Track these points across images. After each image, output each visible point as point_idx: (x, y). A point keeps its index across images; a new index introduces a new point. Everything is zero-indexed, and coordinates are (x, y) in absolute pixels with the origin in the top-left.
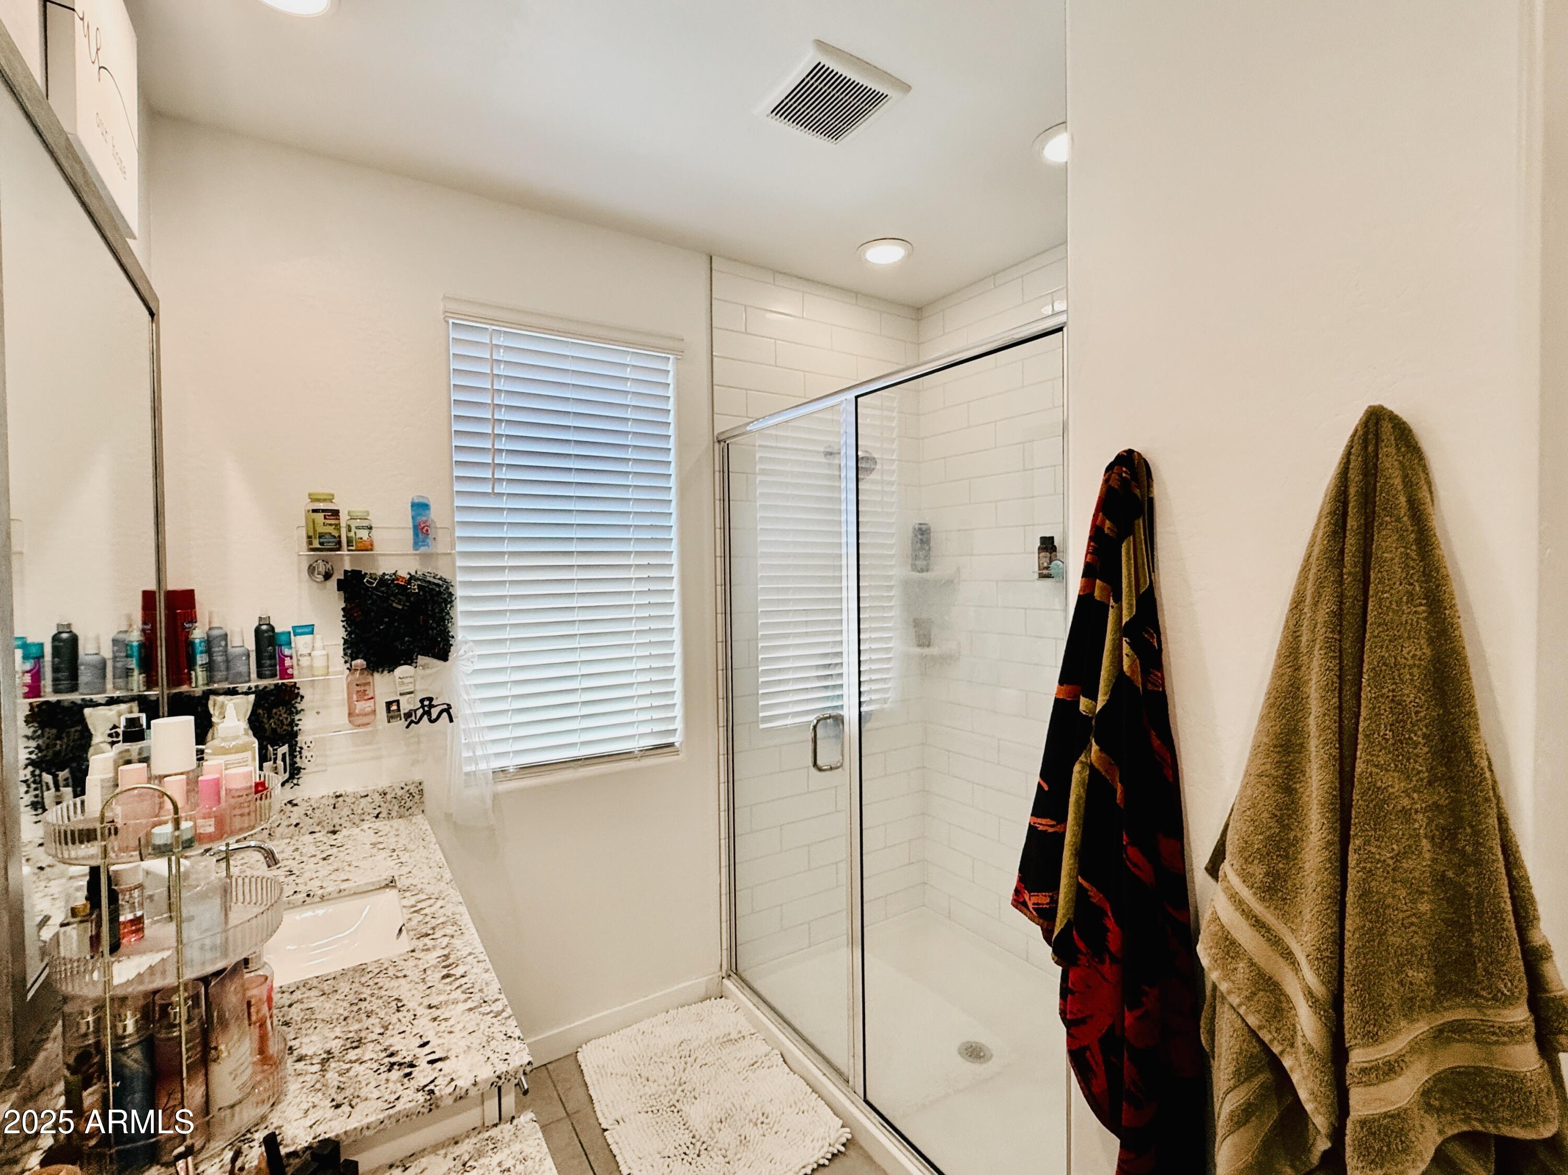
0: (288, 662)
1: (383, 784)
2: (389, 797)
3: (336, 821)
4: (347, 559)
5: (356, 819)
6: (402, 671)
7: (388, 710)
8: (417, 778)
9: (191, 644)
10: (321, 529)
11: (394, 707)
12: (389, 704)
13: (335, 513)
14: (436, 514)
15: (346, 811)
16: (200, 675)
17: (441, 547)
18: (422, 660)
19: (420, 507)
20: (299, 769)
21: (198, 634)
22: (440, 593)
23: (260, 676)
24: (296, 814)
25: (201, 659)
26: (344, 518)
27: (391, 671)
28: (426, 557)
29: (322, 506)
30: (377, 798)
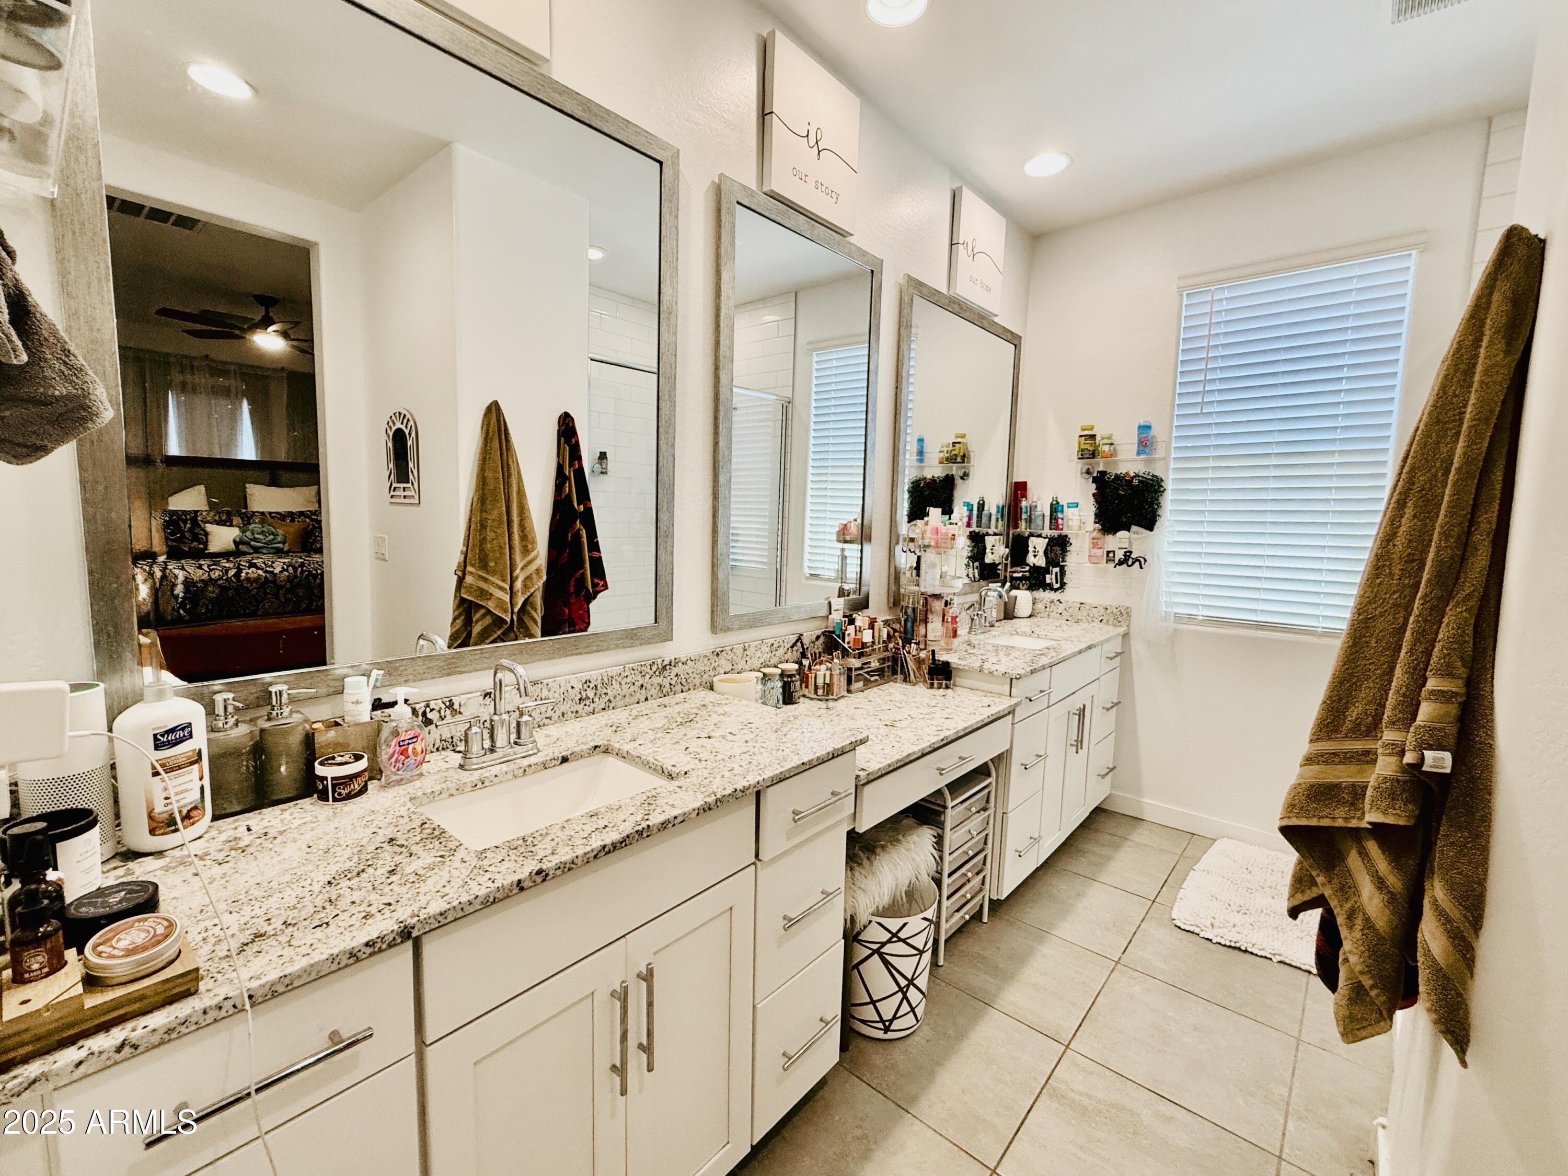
0: (1060, 521)
1: (1107, 603)
2: (1108, 611)
3: (1079, 617)
4: (1101, 464)
5: (1090, 619)
6: (1122, 534)
7: (1108, 556)
8: (1128, 605)
9: (1021, 508)
10: (1083, 447)
11: (1111, 555)
12: (1108, 552)
13: (1093, 437)
14: (1157, 431)
15: (1085, 613)
16: (1023, 525)
17: (1159, 454)
18: (1134, 528)
19: (1144, 428)
20: (1065, 584)
21: (1024, 504)
22: (1153, 486)
23: (1051, 529)
24: (1061, 608)
25: (1024, 516)
26: (1098, 438)
27: (1115, 533)
28: (1149, 462)
29: (1086, 433)
30: (1103, 610)
